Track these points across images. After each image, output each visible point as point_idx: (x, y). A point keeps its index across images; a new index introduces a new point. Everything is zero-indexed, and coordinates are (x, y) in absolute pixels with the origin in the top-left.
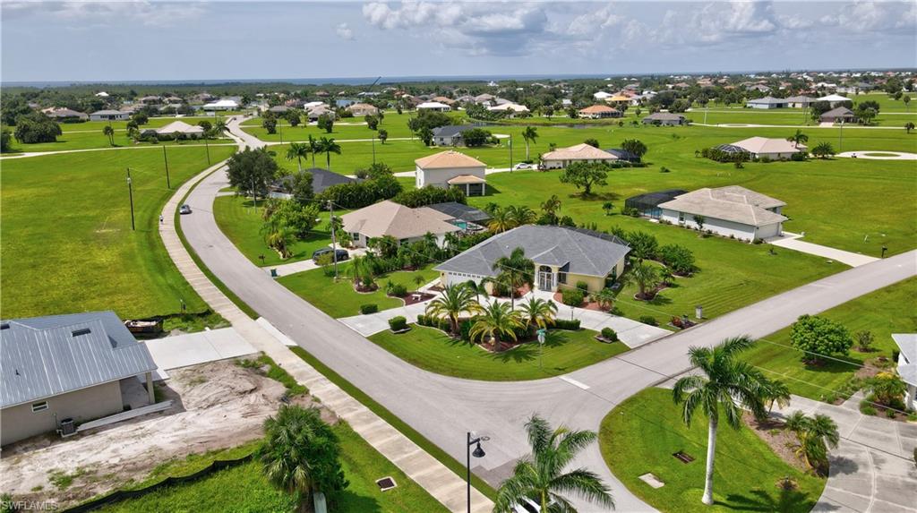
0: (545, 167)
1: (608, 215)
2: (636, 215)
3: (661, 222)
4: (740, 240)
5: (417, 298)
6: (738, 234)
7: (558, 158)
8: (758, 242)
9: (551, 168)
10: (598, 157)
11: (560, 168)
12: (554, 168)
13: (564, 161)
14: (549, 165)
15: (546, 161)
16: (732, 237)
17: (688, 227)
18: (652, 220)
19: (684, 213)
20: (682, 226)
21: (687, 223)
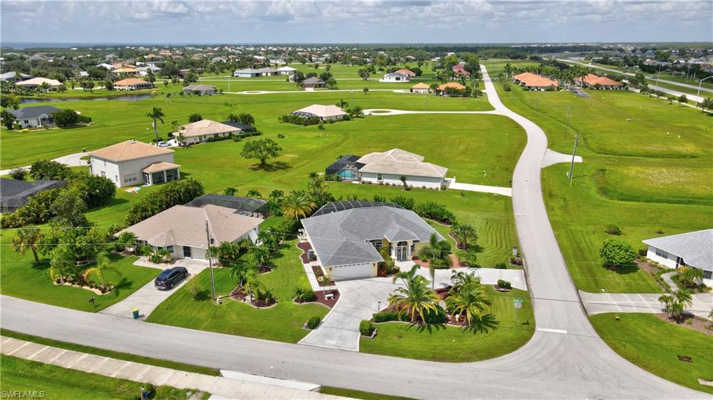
0: (185, 143)
2: (340, 180)
3: (362, 183)
4: (431, 188)
5: (329, 298)
6: (428, 185)
7: (195, 135)
8: (444, 188)
9: (190, 144)
10: (225, 131)
11: (197, 143)
12: (193, 144)
13: (200, 137)
14: (188, 142)
15: (186, 138)
16: (424, 187)
17: (387, 184)
18: (354, 182)
19: (381, 174)
20: (382, 184)
21: (385, 181)
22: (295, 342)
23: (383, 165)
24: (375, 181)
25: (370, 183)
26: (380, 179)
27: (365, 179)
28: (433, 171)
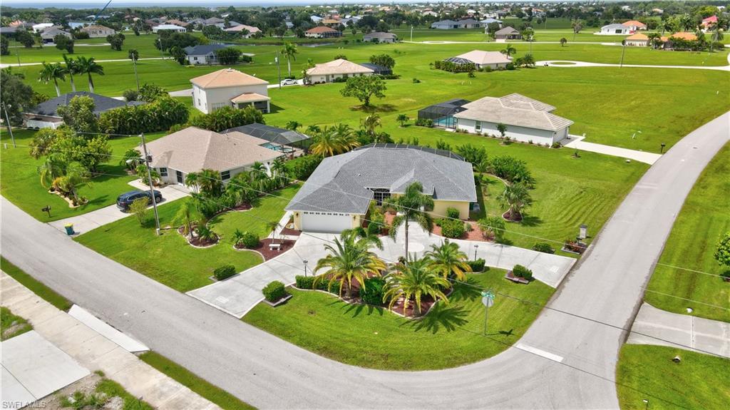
0: (310, 82)
1: (402, 126)
2: (431, 126)
3: (457, 131)
4: (539, 145)
5: (275, 249)
6: (537, 140)
7: (322, 73)
8: (557, 146)
9: (316, 83)
10: (356, 71)
11: (324, 82)
12: (319, 83)
13: (327, 76)
14: (314, 80)
15: (310, 76)
16: (531, 143)
17: (486, 135)
18: (448, 130)
19: (480, 122)
20: (479, 134)
21: (484, 131)
22: (183, 291)
23: (485, 111)
24: (472, 129)
25: (466, 132)
26: (478, 127)
27: (461, 127)
28: (545, 121)
